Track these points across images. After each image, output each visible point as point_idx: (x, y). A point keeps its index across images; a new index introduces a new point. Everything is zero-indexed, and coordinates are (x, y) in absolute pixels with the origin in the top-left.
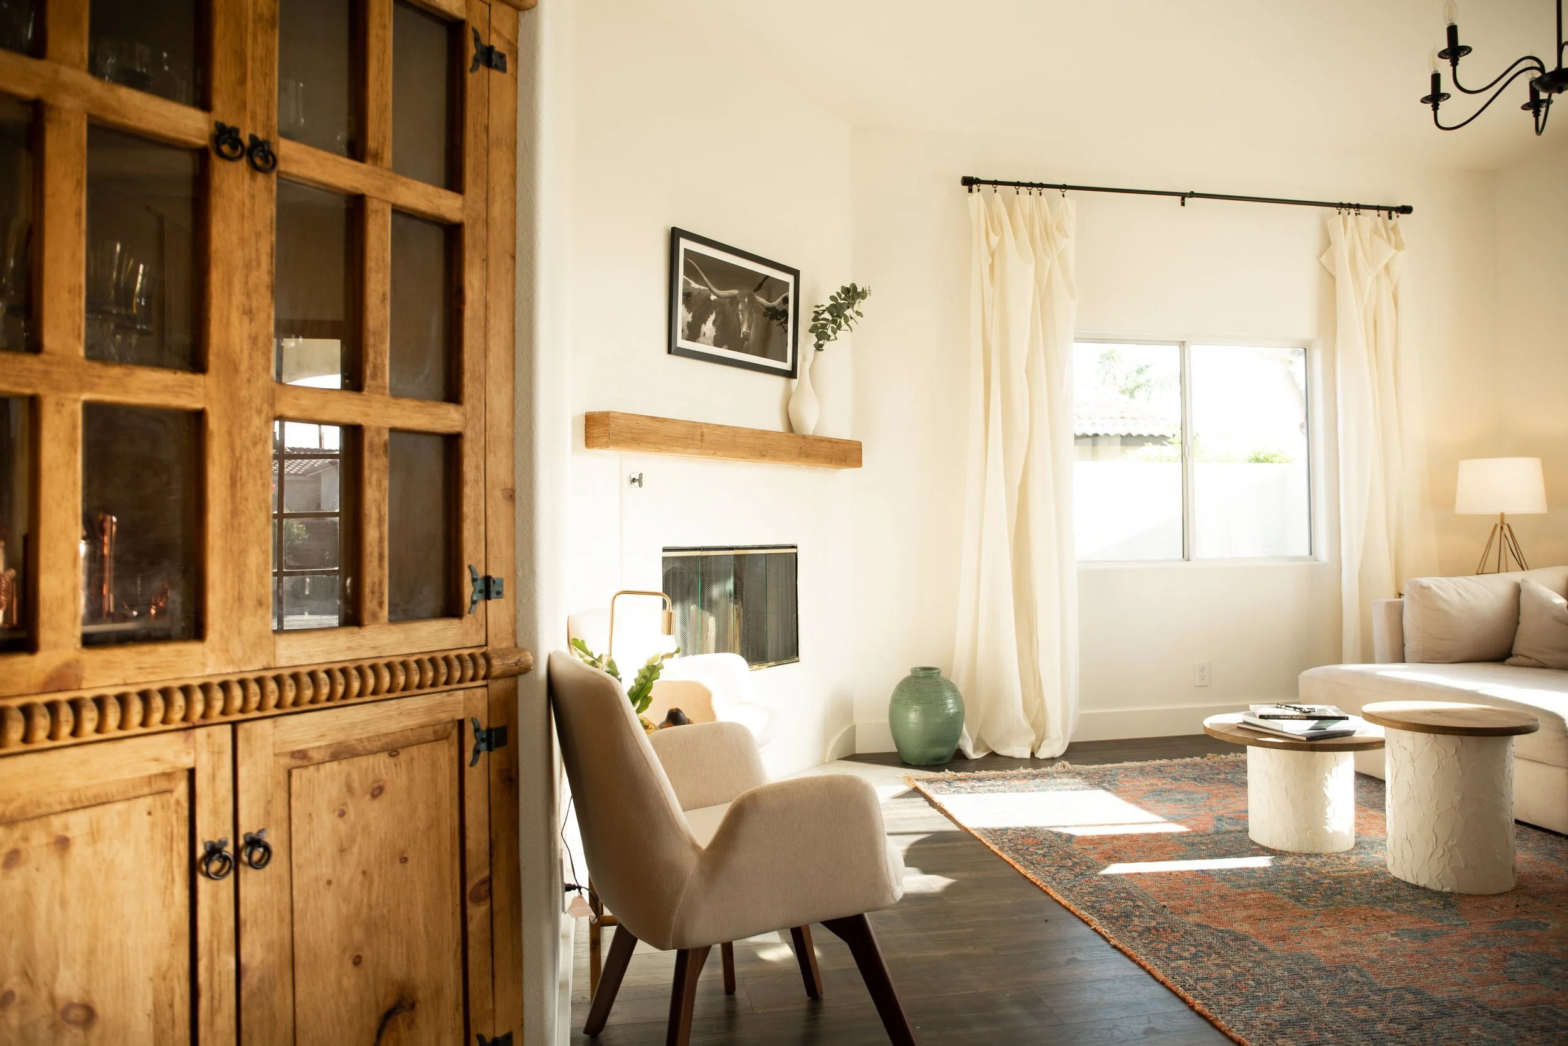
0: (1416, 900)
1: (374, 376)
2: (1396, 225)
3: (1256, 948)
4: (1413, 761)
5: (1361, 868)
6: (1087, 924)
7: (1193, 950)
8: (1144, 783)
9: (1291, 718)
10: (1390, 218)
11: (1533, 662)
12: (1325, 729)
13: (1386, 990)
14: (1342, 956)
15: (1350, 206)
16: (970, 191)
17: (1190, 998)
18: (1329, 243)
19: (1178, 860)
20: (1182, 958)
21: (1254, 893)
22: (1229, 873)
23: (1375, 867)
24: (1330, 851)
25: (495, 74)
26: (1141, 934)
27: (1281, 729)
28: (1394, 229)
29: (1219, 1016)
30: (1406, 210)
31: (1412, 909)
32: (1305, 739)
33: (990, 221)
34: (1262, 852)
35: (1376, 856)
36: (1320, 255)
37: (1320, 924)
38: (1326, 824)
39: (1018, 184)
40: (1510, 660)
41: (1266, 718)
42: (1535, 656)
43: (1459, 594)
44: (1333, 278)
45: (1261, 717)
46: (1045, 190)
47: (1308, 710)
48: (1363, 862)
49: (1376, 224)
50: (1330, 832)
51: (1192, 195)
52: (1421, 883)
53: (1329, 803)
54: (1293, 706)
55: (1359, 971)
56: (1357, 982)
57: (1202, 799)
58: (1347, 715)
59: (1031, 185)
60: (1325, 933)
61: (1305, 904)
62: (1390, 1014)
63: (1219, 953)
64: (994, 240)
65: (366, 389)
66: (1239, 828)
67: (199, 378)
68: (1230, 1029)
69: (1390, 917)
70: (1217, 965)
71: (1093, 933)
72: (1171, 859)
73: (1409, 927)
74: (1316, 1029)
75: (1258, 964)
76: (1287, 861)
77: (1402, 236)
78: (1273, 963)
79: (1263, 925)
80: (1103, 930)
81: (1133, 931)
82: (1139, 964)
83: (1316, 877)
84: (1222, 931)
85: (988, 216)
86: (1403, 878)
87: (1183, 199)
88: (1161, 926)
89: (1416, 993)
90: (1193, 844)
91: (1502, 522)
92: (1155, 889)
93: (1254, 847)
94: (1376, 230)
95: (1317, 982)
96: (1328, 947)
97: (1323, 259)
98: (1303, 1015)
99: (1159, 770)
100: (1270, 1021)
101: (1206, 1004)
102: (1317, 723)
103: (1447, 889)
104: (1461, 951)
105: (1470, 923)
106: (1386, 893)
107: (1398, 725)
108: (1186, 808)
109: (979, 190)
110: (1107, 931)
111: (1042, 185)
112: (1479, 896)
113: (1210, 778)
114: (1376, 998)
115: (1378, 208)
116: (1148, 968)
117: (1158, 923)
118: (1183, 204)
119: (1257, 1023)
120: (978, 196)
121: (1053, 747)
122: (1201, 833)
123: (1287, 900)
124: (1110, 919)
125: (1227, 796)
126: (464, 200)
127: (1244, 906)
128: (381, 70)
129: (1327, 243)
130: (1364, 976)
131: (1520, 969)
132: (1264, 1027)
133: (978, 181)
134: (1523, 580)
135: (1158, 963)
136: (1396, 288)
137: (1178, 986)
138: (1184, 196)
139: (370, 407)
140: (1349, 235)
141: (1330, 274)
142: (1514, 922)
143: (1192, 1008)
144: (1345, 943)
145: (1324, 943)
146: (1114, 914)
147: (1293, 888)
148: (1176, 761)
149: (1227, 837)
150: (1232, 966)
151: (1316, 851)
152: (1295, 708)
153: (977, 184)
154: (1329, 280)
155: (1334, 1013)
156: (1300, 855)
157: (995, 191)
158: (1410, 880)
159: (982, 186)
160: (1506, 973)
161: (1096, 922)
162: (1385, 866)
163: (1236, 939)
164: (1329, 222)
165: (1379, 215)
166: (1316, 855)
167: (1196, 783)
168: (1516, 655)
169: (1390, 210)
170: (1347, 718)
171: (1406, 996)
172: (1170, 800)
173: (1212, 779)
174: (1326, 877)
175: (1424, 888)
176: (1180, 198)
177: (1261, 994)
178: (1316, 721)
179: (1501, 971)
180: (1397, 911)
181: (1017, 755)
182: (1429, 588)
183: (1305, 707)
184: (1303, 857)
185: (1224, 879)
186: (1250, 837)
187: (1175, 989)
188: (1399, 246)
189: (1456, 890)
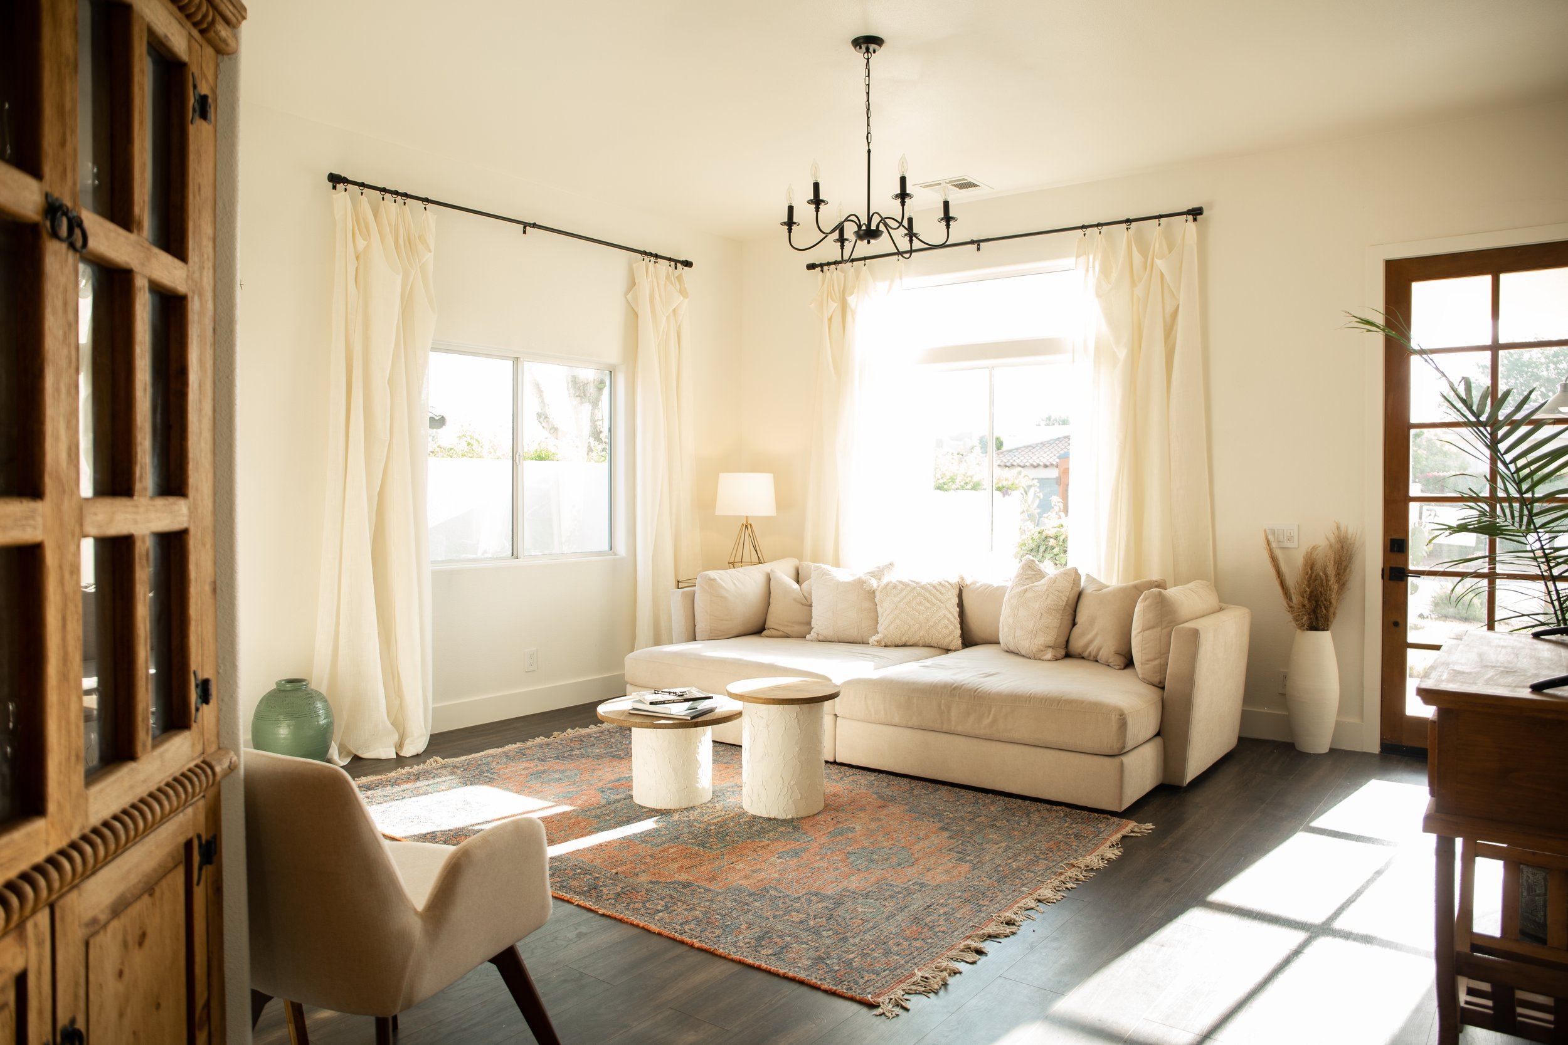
0: (775, 829)
1: (141, 480)
2: (681, 274)
3: (702, 890)
4: (768, 726)
5: (727, 813)
6: (568, 902)
7: (663, 903)
8: (520, 766)
9: (673, 702)
10: (676, 268)
11: (780, 633)
12: (696, 708)
13: (799, 898)
14: (759, 881)
15: (651, 254)
16: (334, 188)
17: (687, 939)
18: (634, 284)
19: (597, 832)
20: (659, 911)
21: (672, 848)
22: (643, 836)
23: (736, 809)
24: (700, 803)
25: (204, 123)
26: (617, 901)
27: (669, 712)
28: (679, 278)
29: (716, 947)
30: (688, 264)
31: (777, 836)
32: (689, 718)
33: (357, 223)
34: (653, 813)
35: (731, 801)
36: (626, 294)
37: (730, 862)
38: (698, 783)
39: (384, 190)
40: (765, 633)
41: (655, 704)
42: (782, 628)
43: (735, 584)
44: (636, 315)
45: (651, 703)
46: (409, 200)
47: (681, 694)
48: (725, 807)
49: (668, 273)
50: (700, 787)
51: (534, 225)
52: (772, 816)
53: (700, 765)
54: (667, 690)
55: (776, 889)
56: (780, 897)
57: (576, 774)
58: (710, 695)
59: (396, 193)
60: (738, 867)
61: (711, 848)
62: (812, 914)
63: (681, 901)
64: (361, 244)
65: (136, 494)
66: (623, 796)
67: (38, 506)
68: (729, 954)
69: (768, 845)
70: (686, 910)
71: (577, 909)
72: (590, 833)
73: (784, 850)
74: (778, 936)
75: (712, 901)
76: (676, 817)
77: (686, 286)
78: (720, 898)
79: (694, 871)
80: (588, 904)
81: (609, 899)
82: (632, 924)
83: (703, 826)
84: (671, 883)
85: (354, 216)
86: (759, 815)
87: (525, 228)
88: (626, 890)
89: (816, 894)
90: (599, 817)
91: (747, 523)
92: (599, 861)
93: (645, 810)
94: (668, 277)
95: (757, 904)
96: (746, 877)
97: (629, 296)
98: (765, 930)
99: (522, 753)
100: (749, 940)
101: (700, 940)
102: (692, 704)
103: (789, 817)
104: (822, 859)
105: (815, 838)
106: (755, 828)
107: (761, 701)
108: (569, 785)
109: (346, 190)
110: (591, 903)
111: (406, 195)
112: (808, 817)
113: (569, 755)
114: (797, 904)
115: (670, 259)
116: (641, 925)
117: (622, 888)
118: (525, 232)
119: (741, 944)
120: (342, 196)
121: (416, 744)
122: (598, 806)
123: (697, 848)
124: (586, 894)
125: (594, 770)
126: (188, 268)
127: (672, 860)
128: (141, 123)
129: (632, 284)
130: (780, 892)
131: (858, 862)
132: (748, 945)
133: (345, 181)
134: (771, 570)
135: (646, 919)
136: (679, 327)
137: (673, 933)
138: (525, 225)
139: (137, 513)
140: (650, 279)
141: (634, 310)
142: (836, 830)
143: (692, 946)
144: (754, 871)
145: (742, 874)
146: (584, 889)
147: (694, 838)
148: (529, 743)
149: (619, 805)
150: (697, 908)
151: (691, 805)
152: (670, 693)
153: (344, 183)
154: (633, 316)
155: (780, 923)
156: (682, 810)
157: (362, 193)
158: (765, 815)
159: (350, 187)
160: (853, 866)
161: (577, 899)
162: (741, 807)
163: (685, 887)
164: (634, 266)
165: (670, 266)
166: (692, 808)
167: (561, 762)
168: (769, 629)
169: (676, 261)
170: (712, 698)
171: (812, 898)
172: (552, 780)
173: (572, 756)
174: (710, 825)
175: (775, 819)
176: (522, 226)
177: (729, 923)
178: (691, 702)
179: (850, 867)
180: (769, 839)
181: (383, 757)
182: (714, 580)
183: (678, 690)
184: (685, 812)
185: (643, 842)
186: (636, 802)
187: (672, 936)
188: (683, 292)
189: (795, 816)
